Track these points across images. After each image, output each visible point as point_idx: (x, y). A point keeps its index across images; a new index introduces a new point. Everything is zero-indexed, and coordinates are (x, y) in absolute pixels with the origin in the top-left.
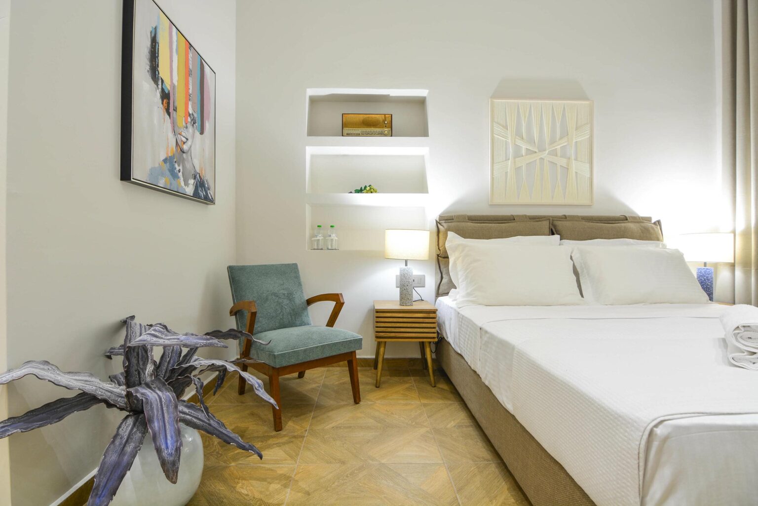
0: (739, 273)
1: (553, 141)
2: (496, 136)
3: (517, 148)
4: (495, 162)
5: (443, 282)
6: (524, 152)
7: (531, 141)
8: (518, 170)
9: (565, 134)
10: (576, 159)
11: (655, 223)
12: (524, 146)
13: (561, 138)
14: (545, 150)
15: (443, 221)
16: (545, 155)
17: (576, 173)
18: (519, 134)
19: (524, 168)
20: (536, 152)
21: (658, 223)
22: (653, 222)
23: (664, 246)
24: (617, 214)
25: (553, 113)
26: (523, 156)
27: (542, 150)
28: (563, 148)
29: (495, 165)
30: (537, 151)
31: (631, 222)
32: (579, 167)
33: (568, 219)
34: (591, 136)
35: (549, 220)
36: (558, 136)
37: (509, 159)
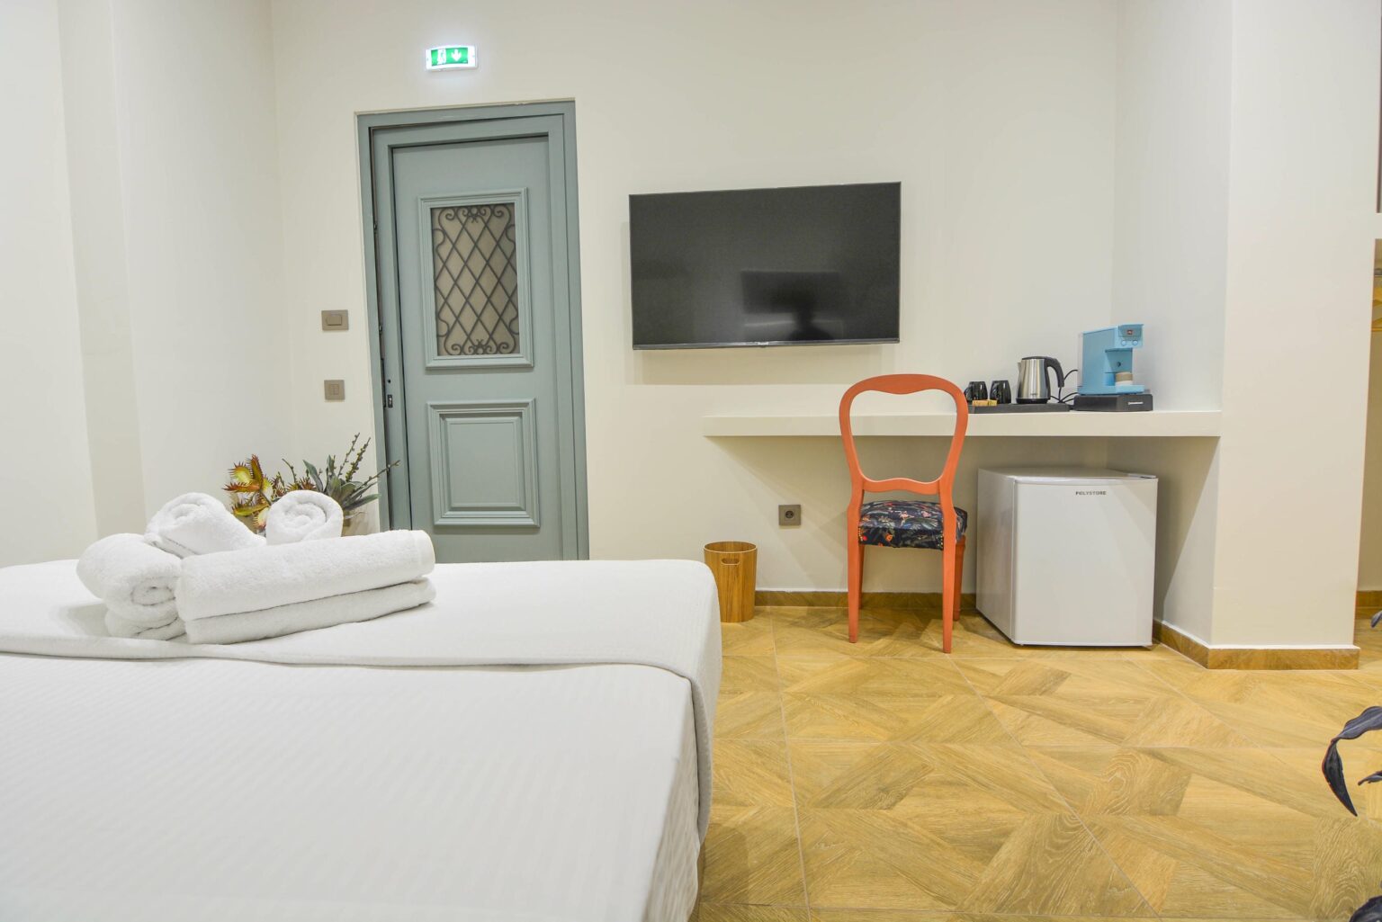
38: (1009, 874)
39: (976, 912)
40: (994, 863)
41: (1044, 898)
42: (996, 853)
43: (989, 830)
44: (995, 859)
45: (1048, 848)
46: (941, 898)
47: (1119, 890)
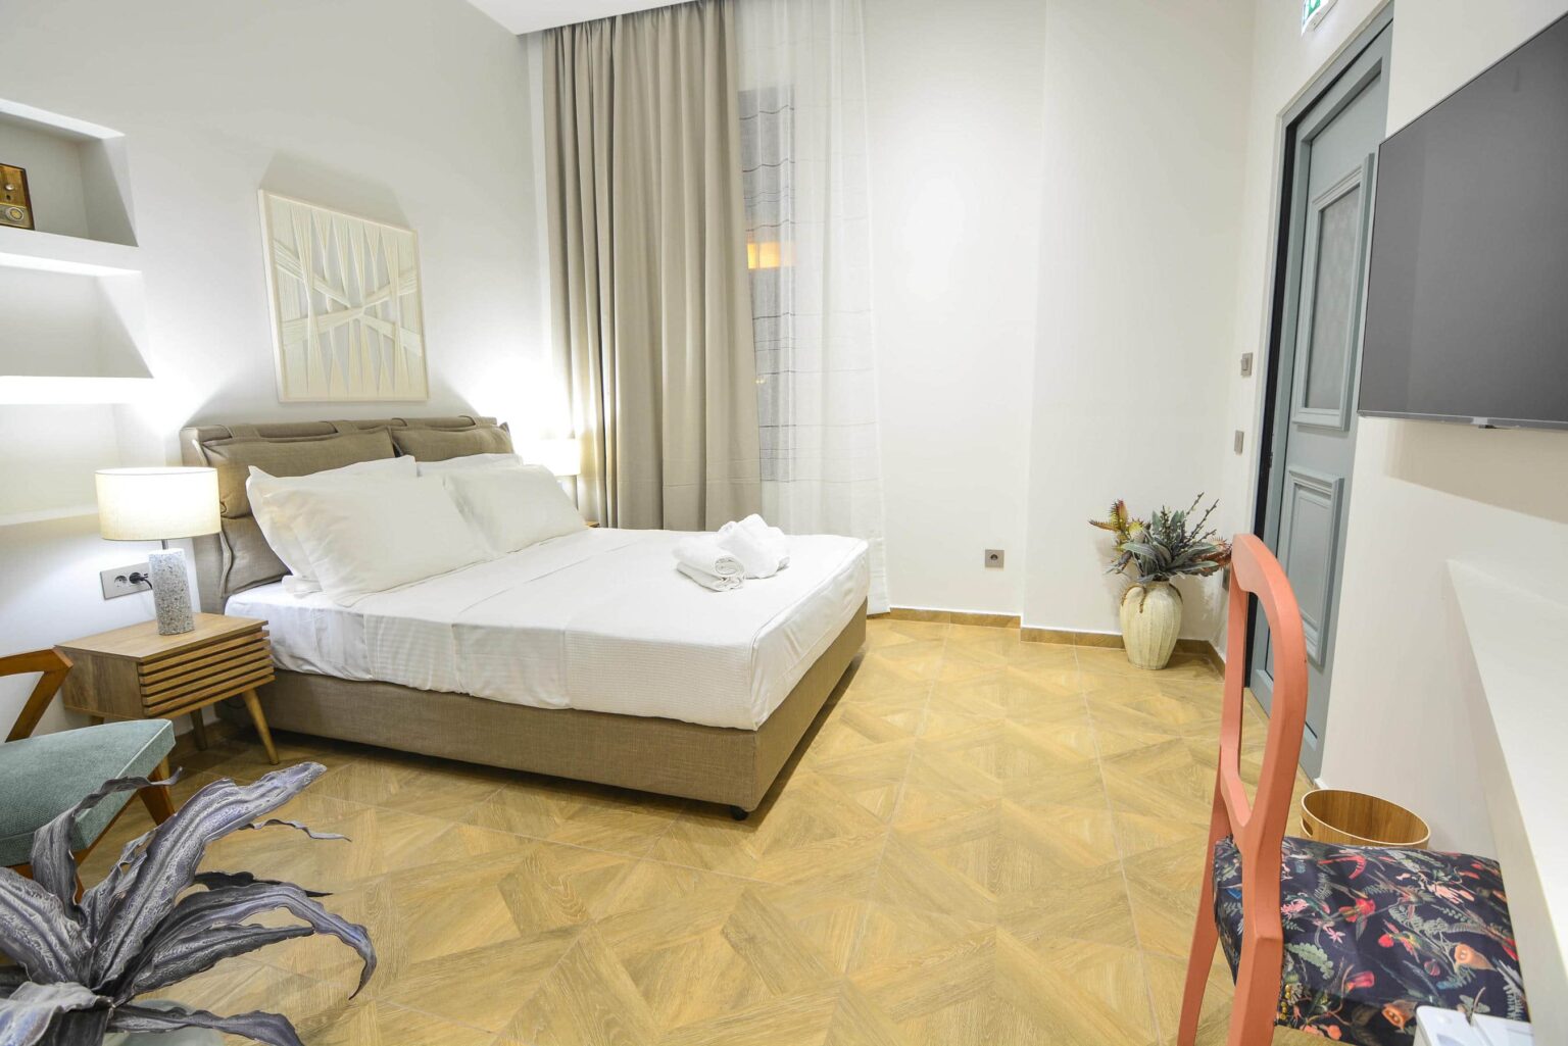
0: (581, 485)
1: (370, 293)
2: (279, 267)
3: (317, 297)
4: (283, 320)
5: (235, 566)
6: (328, 306)
7: (337, 285)
8: (322, 337)
9: (385, 282)
10: (403, 327)
11: (501, 427)
12: (328, 296)
13: (380, 288)
14: (361, 307)
15: (213, 442)
16: (360, 314)
17: (405, 348)
18: (317, 270)
19: (332, 333)
20: (346, 308)
21: (505, 427)
22: (499, 425)
23: (518, 459)
24: (454, 414)
25: (366, 241)
26: (327, 313)
27: (357, 306)
28: (385, 305)
29: (284, 325)
30: (349, 306)
31: (481, 427)
32: (408, 339)
33: (409, 426)
34: (419, 291)
35: (387, 429)
36: (376, 284)
37: (307, 316)
38: (604, 970)
39: (585, 931)
40: (620, 968)
41: (569, 975)
42: (631, 975)
43: (659, 987)
44: (624, 969)
45: (612, 1015)
46: (608, 919)
47: (539, 1032)
